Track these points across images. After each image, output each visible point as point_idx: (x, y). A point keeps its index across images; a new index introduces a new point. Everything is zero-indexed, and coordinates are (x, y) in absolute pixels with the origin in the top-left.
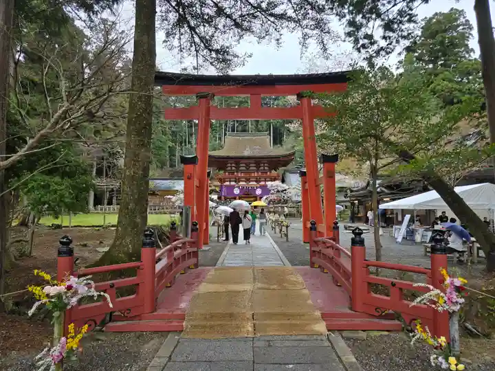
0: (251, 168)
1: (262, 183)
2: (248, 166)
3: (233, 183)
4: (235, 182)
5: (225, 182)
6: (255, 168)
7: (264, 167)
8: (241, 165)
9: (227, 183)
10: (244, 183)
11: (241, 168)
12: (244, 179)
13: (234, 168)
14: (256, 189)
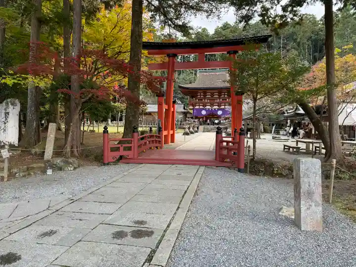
0: (215, 96)
1: (223, 107)
2: (212, 95)
3: (201, 107)
5: (196, 106)
6: (217, 96)
7: (224, 95)
10: (209, 107)
11: (207, 96)
12: (209, 104)
13: (202, 96)
14: (218, 111)
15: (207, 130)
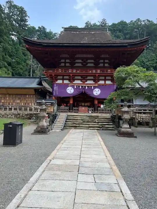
0: (89, 65)
1: (102, 82)
2: (85, 61)
3: (66, 82)
4: (69, 80)
5: (57, 80)
6: (92, 65)
7: (104, 63)
8: (77, 61)
9: (60, 82)
10: (79, 82)
11: (77, 65)
12: (80, 78)
13: (68, 65)
14: (94, 89)
15: (73, 124)
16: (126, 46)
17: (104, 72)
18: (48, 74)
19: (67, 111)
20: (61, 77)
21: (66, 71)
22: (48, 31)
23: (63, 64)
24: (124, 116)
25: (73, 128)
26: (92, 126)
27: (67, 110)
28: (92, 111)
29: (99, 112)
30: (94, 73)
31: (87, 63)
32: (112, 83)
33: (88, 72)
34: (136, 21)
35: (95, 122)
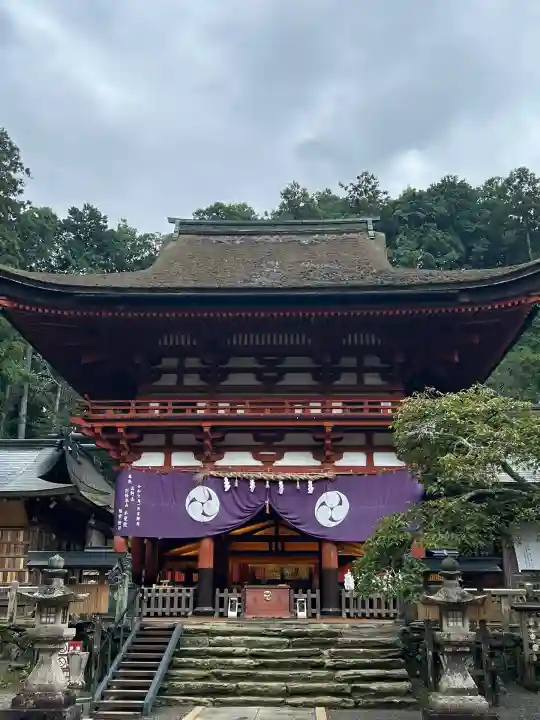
0: (291, 380)
1: (353, 460)
2: (270, 368)
3: (182, 460)
4: (198, 451)
5: (137, 451)
6: (305, 379)
8: (234, 363)
9: (152, 460)
10: (245, 459)
11: (235, 380)
12: (248, 439)
14: (318, 492)
15: (205, 678)
16: (450, 298)
17: (362, 410)
18: (95, 425)
19: (183, 609)
20: (161, 439)
21: (184, 411)
22: (112, 225)
23: (170, 380)
24: (445, 627)
25: (204, 700)
26: (300, 685)
27: (187, 606)
28: (314, 606)
29: (348, 615)
30: (318, 418)
31: (282, 373)
32: (402, 464)
33: (287, 413)
34: (509, 181)
35: (320, 666)
